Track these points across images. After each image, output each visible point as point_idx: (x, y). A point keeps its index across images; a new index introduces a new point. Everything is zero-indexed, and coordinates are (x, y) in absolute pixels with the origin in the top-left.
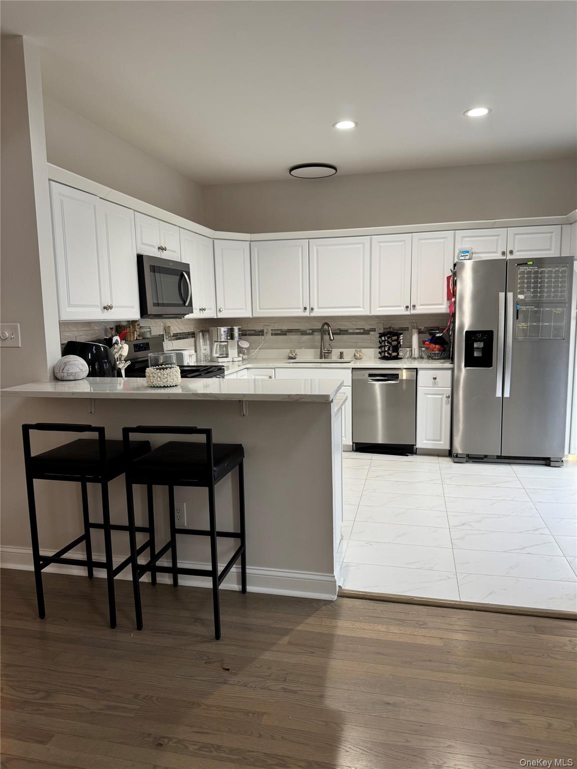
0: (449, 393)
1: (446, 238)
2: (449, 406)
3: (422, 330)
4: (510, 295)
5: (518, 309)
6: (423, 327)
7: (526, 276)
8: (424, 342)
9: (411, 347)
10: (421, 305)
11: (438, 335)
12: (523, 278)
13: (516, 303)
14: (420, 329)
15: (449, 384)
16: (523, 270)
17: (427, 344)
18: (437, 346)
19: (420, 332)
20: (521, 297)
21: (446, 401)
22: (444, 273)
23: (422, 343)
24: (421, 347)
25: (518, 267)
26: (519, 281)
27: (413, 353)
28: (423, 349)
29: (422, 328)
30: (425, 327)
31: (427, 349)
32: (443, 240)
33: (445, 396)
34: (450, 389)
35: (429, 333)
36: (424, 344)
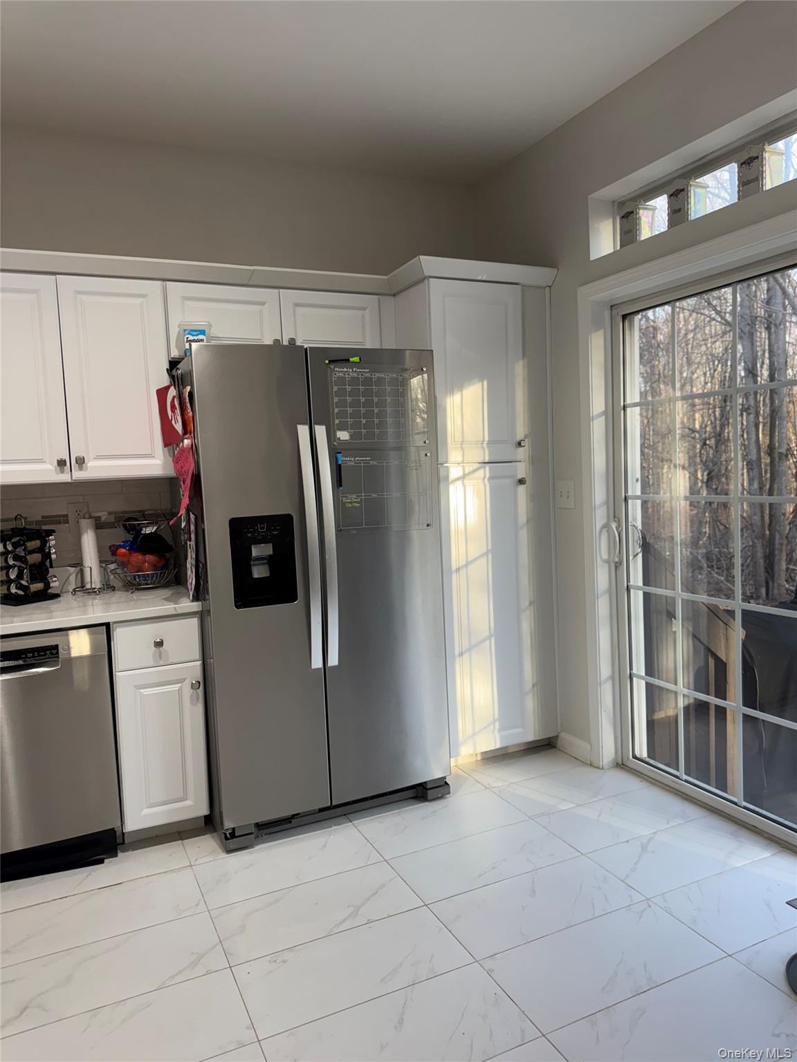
0: (198, 674)
1: (143, 296)
2: (200, 708)
3: (103, 519)
4: (321, 431)
5: (340, 462)
6: (106, 513)
7: (348, 388)
8: (114, 550)
9: (79, 564)
10: (98, 457)
11: (148, 530)
12: (342, 392)
13: (335, 450)
14: (100, 517)
15: (196, 652)
16: (341, 374)
17: (124, 555)
18: (150, 558)
19: (99, 526)
20: (343, 435)
21: (191, 697)
22: (147, 380)
23: (108, 554)
24: (108, 562)
25: (332, 366)
26: (336, 399)
27: (88, 578)
28: (112, 566)
29: (104, 516)
30: (110, 513)
31: (123, 565)
32: (139, 301)
33: (187, 685)
34: (199, 663)
35: (125, 526)
36: (114, 553)
